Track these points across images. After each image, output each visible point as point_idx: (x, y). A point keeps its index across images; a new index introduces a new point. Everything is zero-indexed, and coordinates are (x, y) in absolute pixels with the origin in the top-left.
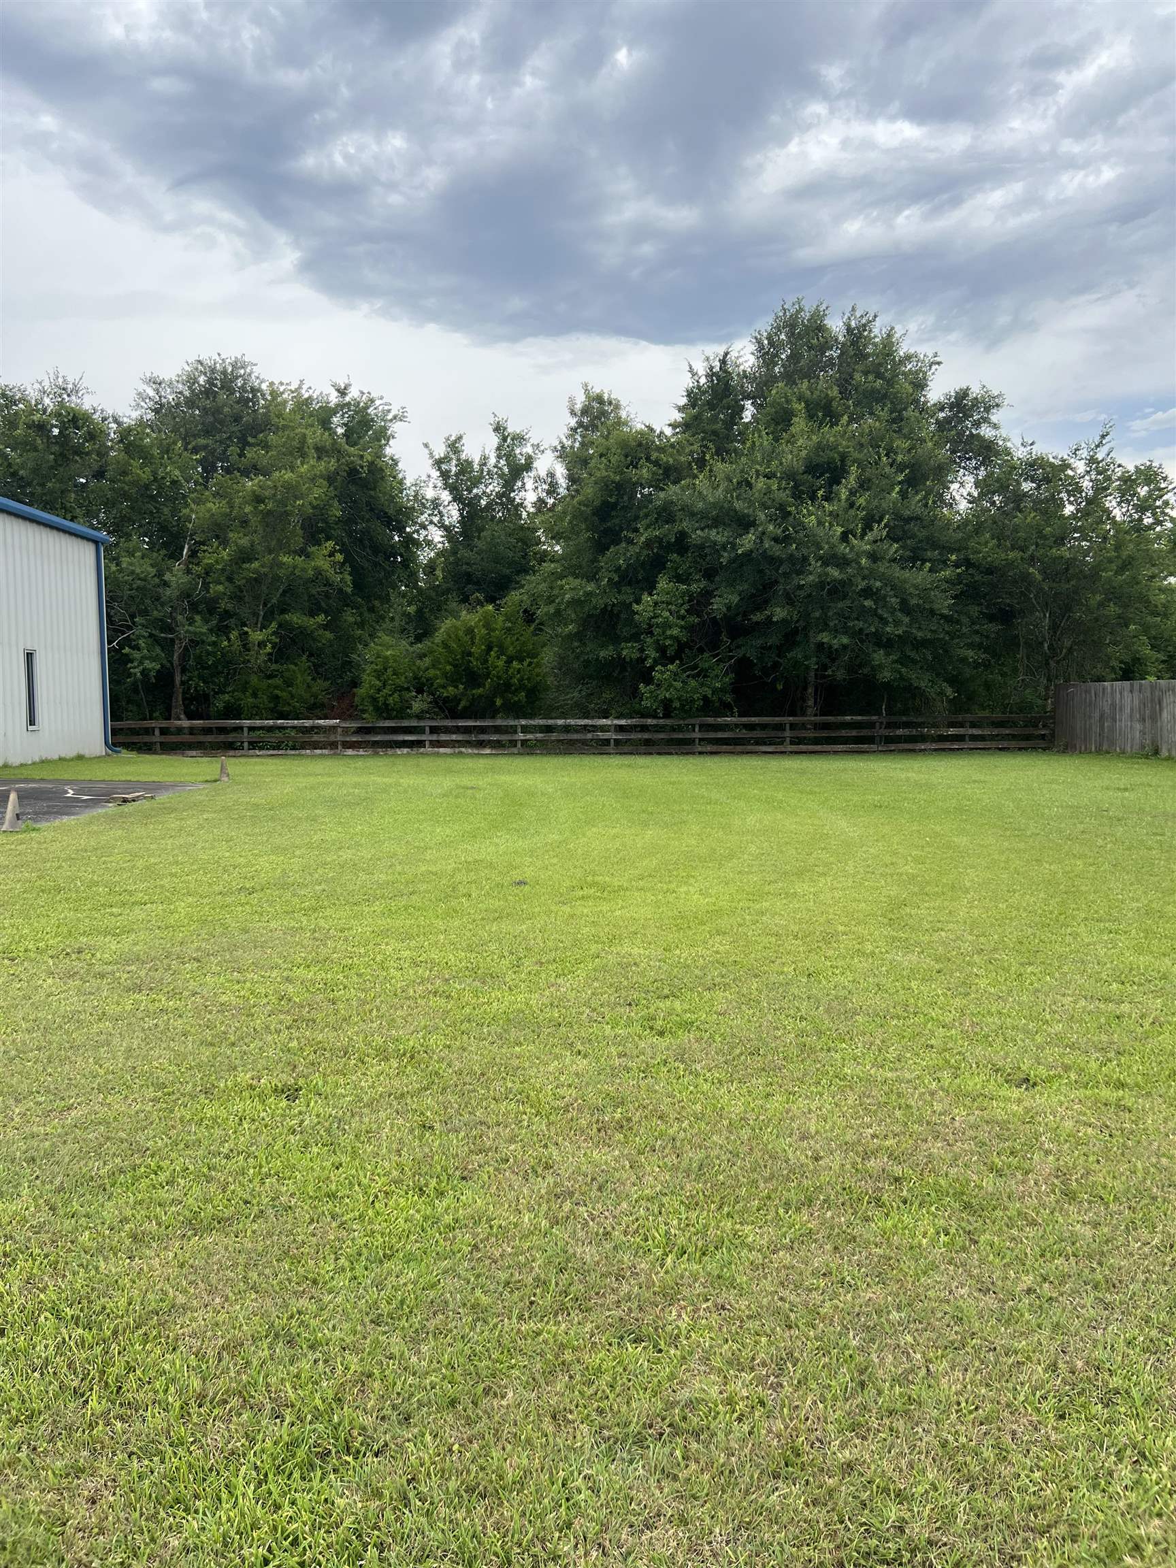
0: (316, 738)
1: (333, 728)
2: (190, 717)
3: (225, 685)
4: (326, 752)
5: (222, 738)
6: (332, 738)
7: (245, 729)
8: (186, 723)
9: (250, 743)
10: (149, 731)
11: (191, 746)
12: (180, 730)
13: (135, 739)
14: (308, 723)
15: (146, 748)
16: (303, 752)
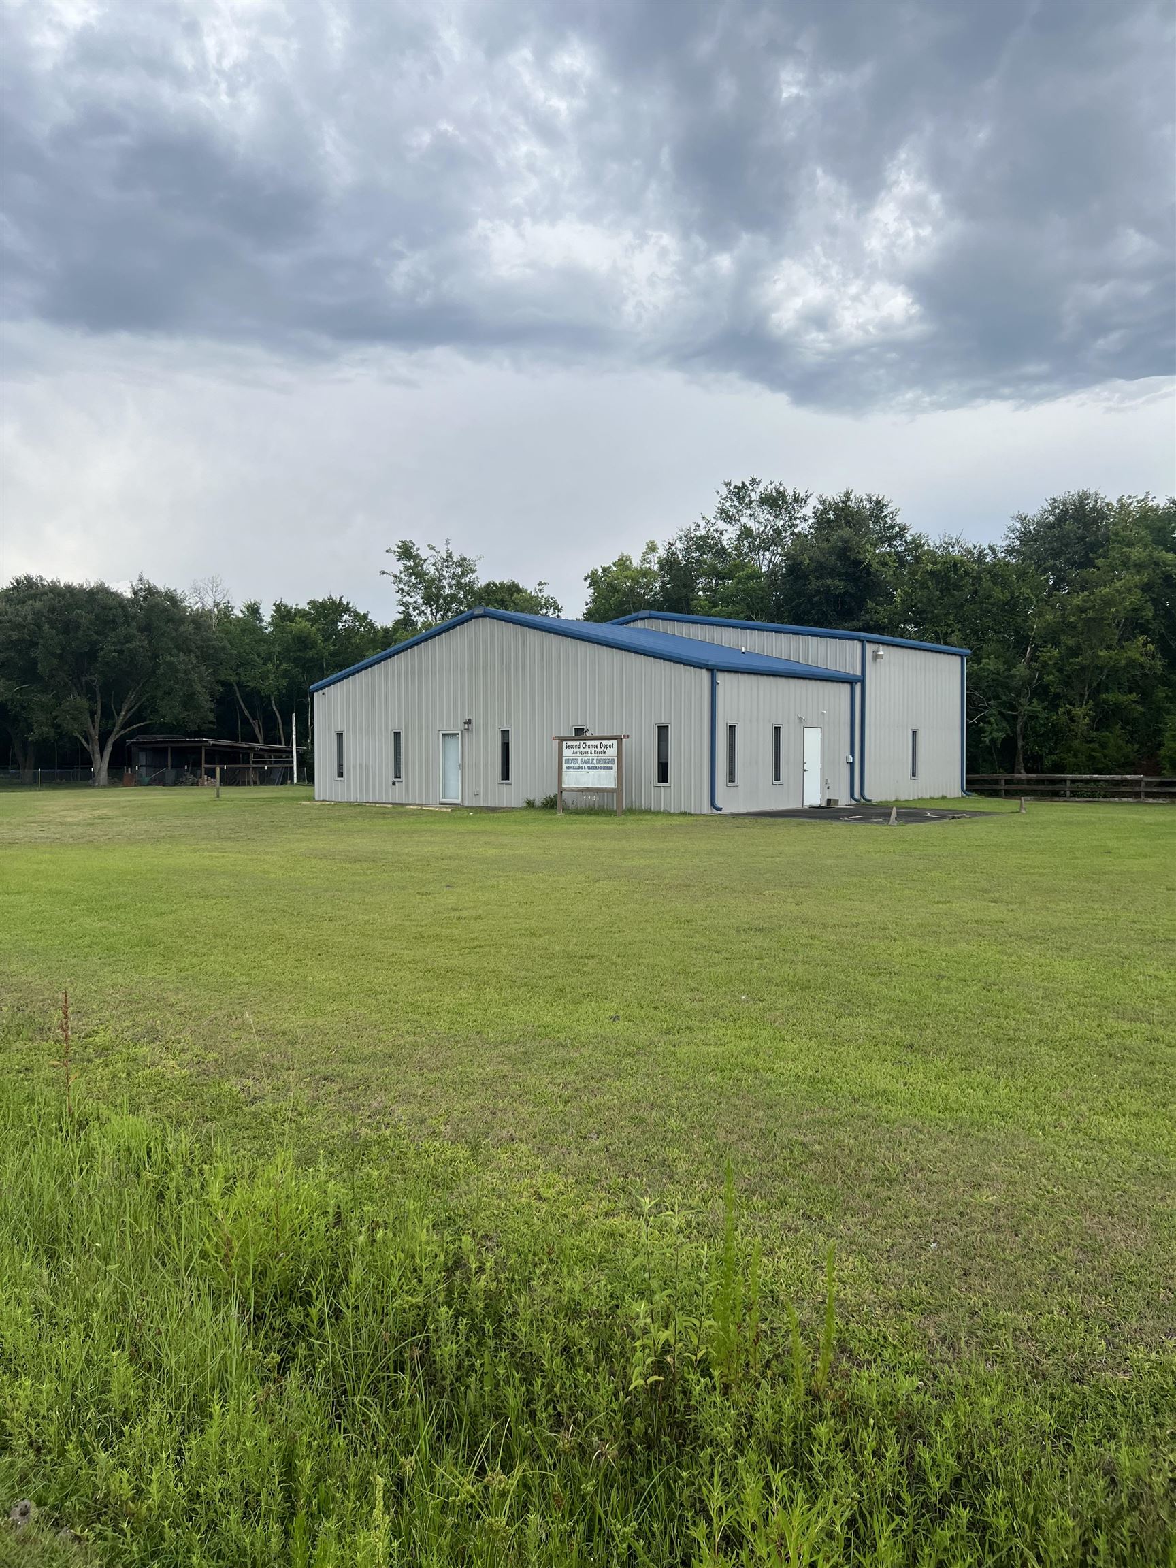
0: (1123, 789)
1: (1138, 782)
2: (1028, 771)
3: (1055, 749)
4: (1131, 800)
5: (1050, 788)
6: (1137, 789)
7: (1068, 782)
8: (1024, 776)
9: (1071, 792)
10: (997, 782)
11: (1026, 793)
12: (1020, 782)
13: (986, 787)
14: (1118, 777)
15: (995, 794)
16: (1112, 800)
